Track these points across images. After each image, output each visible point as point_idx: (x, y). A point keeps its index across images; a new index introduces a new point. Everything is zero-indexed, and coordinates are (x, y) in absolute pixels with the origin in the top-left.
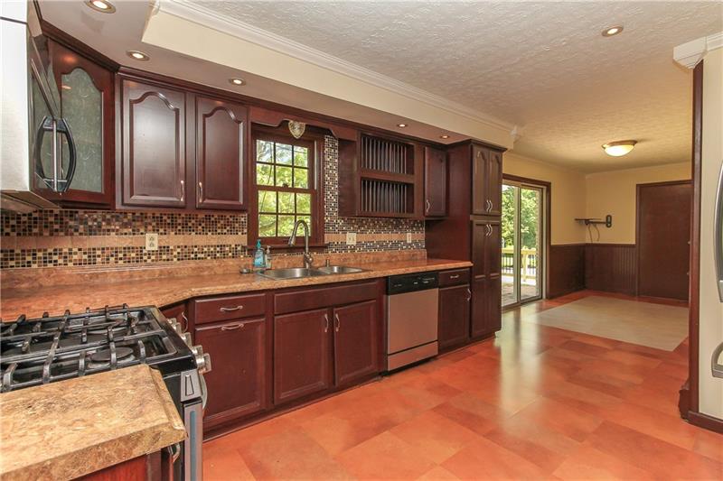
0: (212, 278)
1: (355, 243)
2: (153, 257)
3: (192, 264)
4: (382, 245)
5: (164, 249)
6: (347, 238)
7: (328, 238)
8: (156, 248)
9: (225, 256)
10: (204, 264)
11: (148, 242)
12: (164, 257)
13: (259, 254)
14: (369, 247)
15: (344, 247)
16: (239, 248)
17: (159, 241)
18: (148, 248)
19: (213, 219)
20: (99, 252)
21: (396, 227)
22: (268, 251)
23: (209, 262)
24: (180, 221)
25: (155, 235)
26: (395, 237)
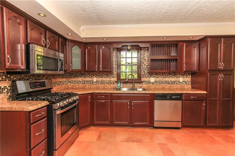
0: (108, 89)
1: (154, 81)
2: (95, 83)
3: (103, 85)
4: (166, 82)
5: (97, 81)
6: (151, 80)
7: (143, 79)
8: (96, 81)
9: (111, 83)
10: (106, 85)
11: (94, 79)
12: (97, 83)
13: (119, 84)
14: (161, 83)
15: (149, 82)
16: (115, 82)
17: (96, 79)
18: (94, 81)
19: (108, 74)
20: (86, 82)
21: (174, 75)
22: (122, 83)
23: (107, 85)
24: (101, 75)
25: (96, 78)
26: (173, 79)
